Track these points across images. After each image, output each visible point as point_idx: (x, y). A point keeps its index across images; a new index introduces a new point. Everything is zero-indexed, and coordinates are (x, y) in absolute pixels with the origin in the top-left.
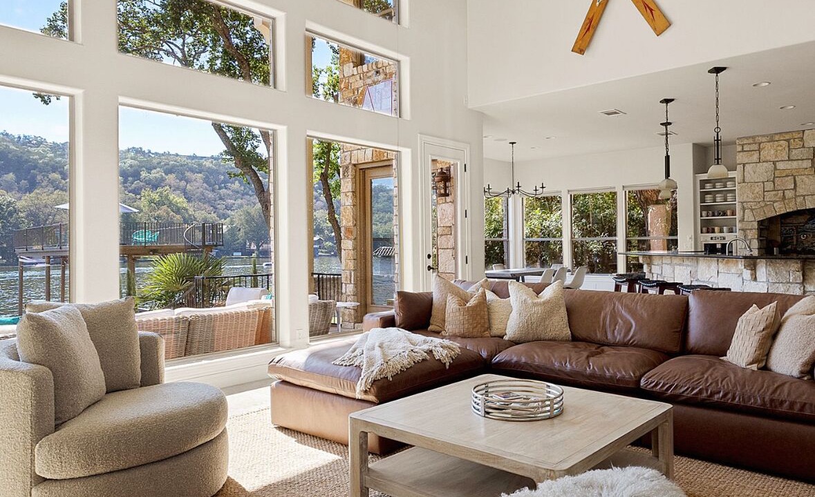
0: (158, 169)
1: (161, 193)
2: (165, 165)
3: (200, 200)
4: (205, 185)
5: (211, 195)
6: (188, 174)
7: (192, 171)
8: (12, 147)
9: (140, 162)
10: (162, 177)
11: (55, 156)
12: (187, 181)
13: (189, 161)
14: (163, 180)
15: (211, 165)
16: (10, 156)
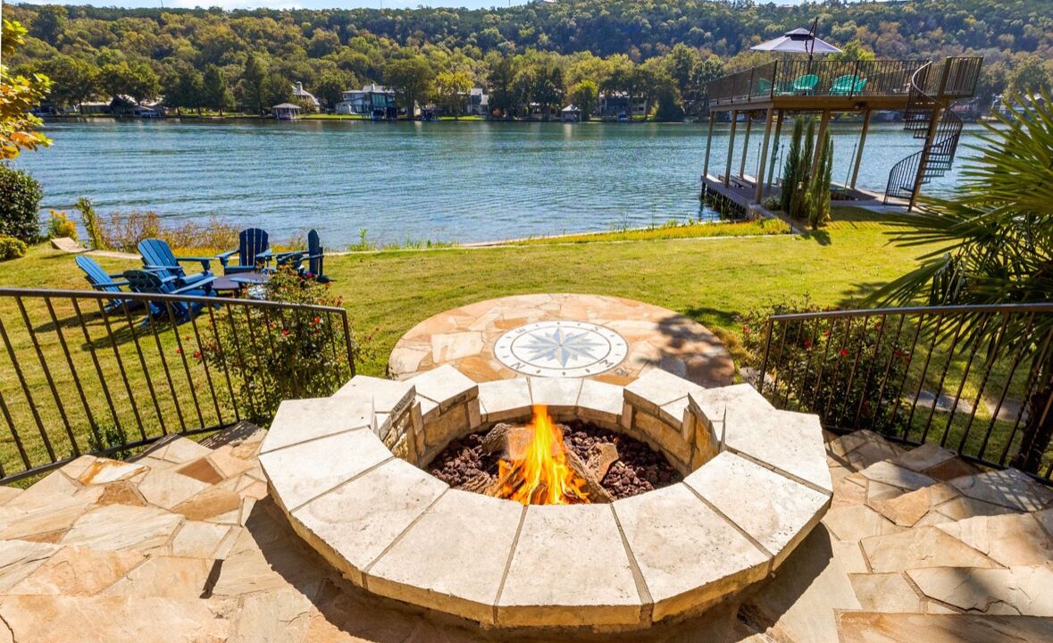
0: (851, 21)
1: (850, 47)
2: (859, 15)
3: (889, 54)
4: (899, 35)
5: (902, 47)
6: (883, 25)
7: (888, 19)
8: (728, 13)
9: (834, 15)
10: (853, 29)
11: (760, 18)
12: (880, 33)
13: (887, 7)
14: (853, 33)
15: (912, 9)
16: (725, 21)
